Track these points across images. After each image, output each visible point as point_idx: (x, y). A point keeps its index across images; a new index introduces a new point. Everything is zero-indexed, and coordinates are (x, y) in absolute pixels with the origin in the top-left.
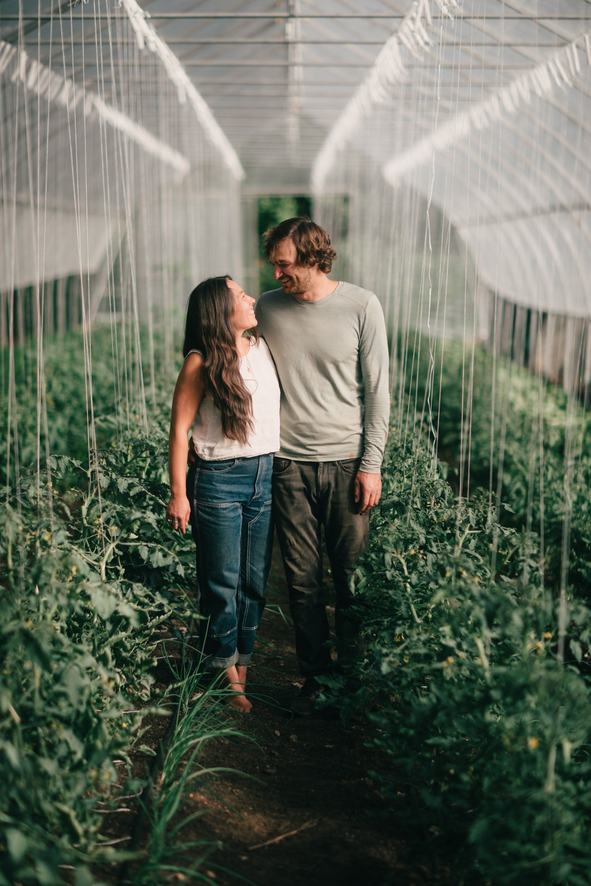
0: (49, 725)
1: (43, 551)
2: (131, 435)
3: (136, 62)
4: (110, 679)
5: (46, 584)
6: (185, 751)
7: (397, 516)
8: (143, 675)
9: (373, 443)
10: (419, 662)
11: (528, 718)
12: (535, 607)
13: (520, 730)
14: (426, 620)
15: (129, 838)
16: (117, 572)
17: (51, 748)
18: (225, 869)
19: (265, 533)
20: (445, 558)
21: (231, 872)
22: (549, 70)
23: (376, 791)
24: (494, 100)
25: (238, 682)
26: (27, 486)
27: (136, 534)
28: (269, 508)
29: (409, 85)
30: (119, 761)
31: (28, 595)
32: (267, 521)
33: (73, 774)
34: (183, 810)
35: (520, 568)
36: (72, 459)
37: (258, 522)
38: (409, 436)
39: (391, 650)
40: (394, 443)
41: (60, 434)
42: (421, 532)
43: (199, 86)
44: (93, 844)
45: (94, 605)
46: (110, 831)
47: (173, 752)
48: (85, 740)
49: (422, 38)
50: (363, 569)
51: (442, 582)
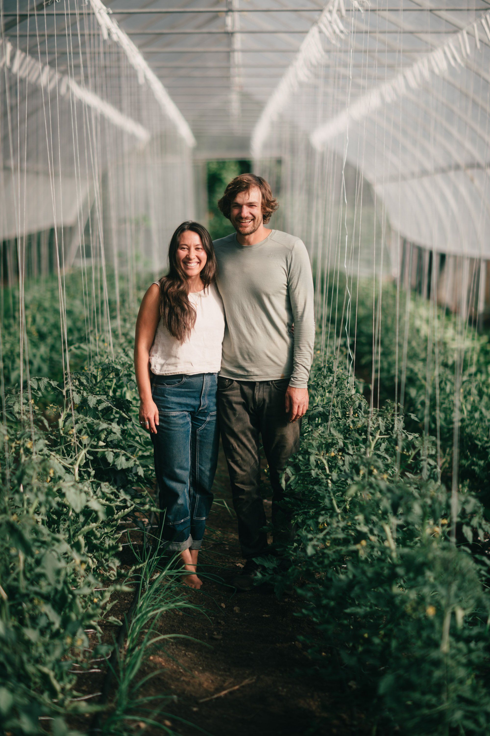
0: (31, 601)
1: (26, 457)
2: (100, 360)
3: (102, 50)
4: (82, 562)
5: (28, 484)
6: (146, 622)
7: (320, 424)
8: (111, 558)
9: (300, 363)
10: (338, 545)
11: (426, 590)
12: (432, 498)
13: (421, 600)
14: (345, 510)
15: (99, 694)
16: (89, 474)
17: (34, 619)
18: (180, 719)
19: (211, 438)
20: (359, 458)
21: (184, 721)
22: (445, 53)
23: (305, 653)
24: (400, 79)
25: (191, 563)
26: (13, 403)
27: (104, 442)
28: (214, 418)
29: (327, 66)
30: (92, 630)
31: (14, 494)
32: (212, 428)
33: (52, 641)
34: (144, 670)
35: (421, 466)
36: (50, 380)
37: (205, 429)
38: (330, 358)
39: (315, 535)
40: (318, 364)
41: (43, 359)
42: (339, 437)
43: (156, 69)
44: (69, 699)
45: (69, 501)
46: (84, 688)
47: (136, 622)
48: (62, 613)
49: (338, 27)
50: (292, 469)
51: (356, 478)
